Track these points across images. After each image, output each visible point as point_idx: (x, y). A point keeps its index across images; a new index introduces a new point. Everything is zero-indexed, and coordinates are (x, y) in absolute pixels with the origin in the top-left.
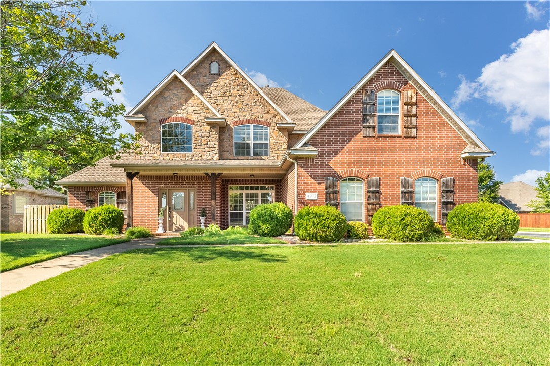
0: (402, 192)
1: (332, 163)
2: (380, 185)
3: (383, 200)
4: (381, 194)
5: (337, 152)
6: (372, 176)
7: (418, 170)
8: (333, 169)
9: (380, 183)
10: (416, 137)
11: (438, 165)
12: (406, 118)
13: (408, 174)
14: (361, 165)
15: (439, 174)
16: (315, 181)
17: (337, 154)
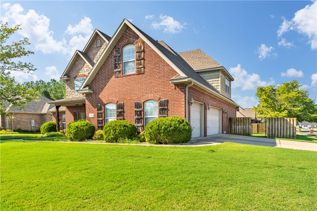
0: (136, 111)
1: (100, 96)
2: (124, 107)
3: (126, 117)
4: (125, 112)
5: (103, 89)
6: (119, 102)
7: (145, 95)
8: (101, 99)
9: (124, 105)
10: (144, 73)
11: (158, 91)
12: (138, 62)
13: (139, 99)
14: (114, 95)
15: (158, 97)
16: (93, 106)
17: (103, 90)
